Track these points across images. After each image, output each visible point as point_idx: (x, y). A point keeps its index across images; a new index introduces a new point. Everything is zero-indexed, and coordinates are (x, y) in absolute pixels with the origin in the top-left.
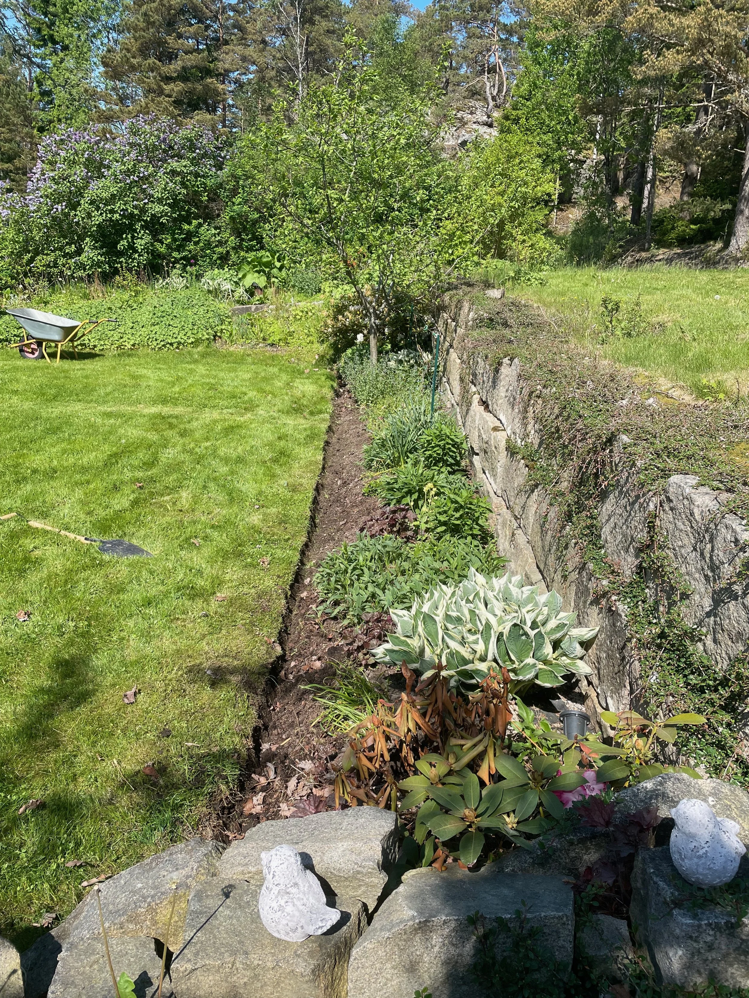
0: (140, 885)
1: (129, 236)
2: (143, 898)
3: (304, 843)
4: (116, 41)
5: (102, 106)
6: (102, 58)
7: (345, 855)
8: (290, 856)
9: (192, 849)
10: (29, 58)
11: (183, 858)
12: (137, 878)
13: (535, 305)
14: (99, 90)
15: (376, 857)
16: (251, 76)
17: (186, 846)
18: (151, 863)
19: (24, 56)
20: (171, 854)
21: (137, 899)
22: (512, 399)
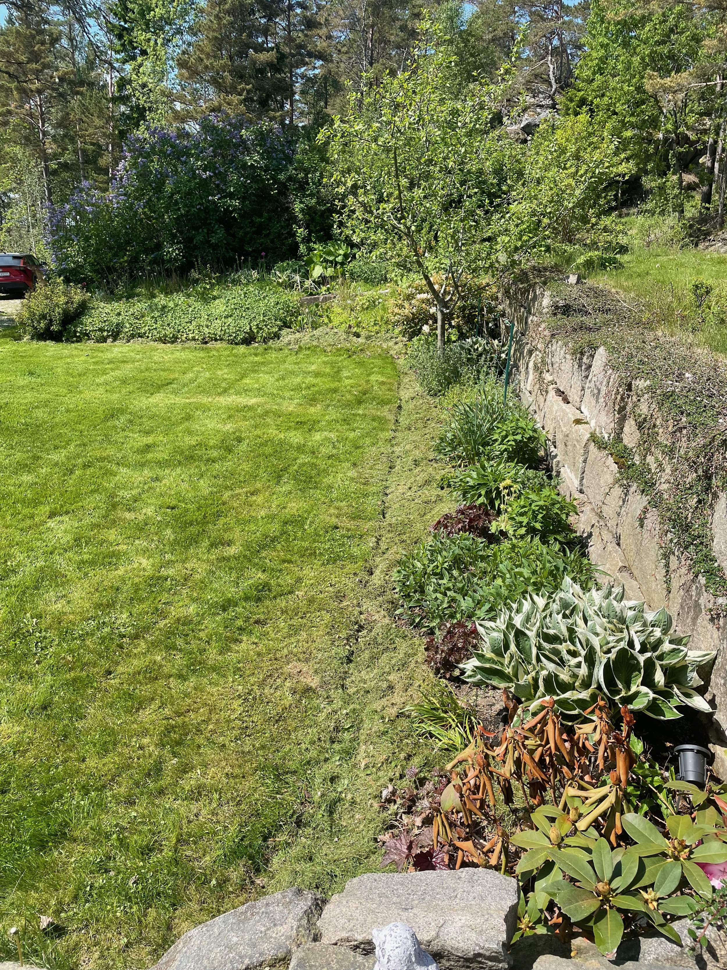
0: (235, 939)
1: (205, 230)
2: (241, 957)
3: (415, 911)
4: (189, 44)
5: (178, 106)
6: (178, 60)
7: (464, 932)
8: (406, 938)
9: (290, 902)
10: (110, 64)
11: (281, 912)
12: (232, 929)
13: (613, 290)
14: (175, 91)
15: (501, 939)
16: (317, 71)
17: (284, 897)
18: (246, 912)
19: (106, 62)
20: (267, 904)
21: (234, 957)
22: (596, 391)
